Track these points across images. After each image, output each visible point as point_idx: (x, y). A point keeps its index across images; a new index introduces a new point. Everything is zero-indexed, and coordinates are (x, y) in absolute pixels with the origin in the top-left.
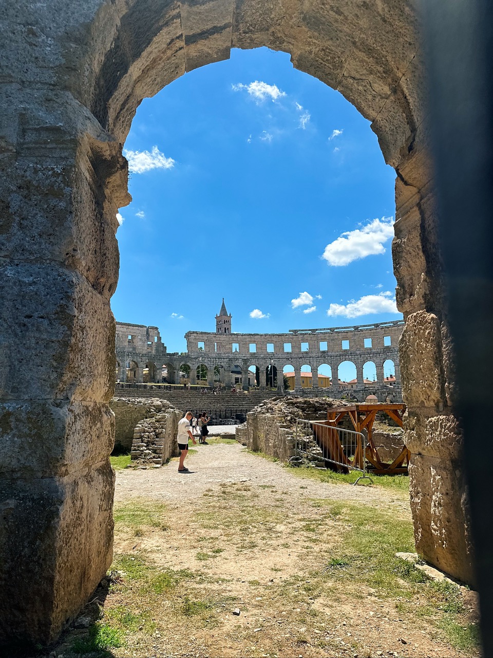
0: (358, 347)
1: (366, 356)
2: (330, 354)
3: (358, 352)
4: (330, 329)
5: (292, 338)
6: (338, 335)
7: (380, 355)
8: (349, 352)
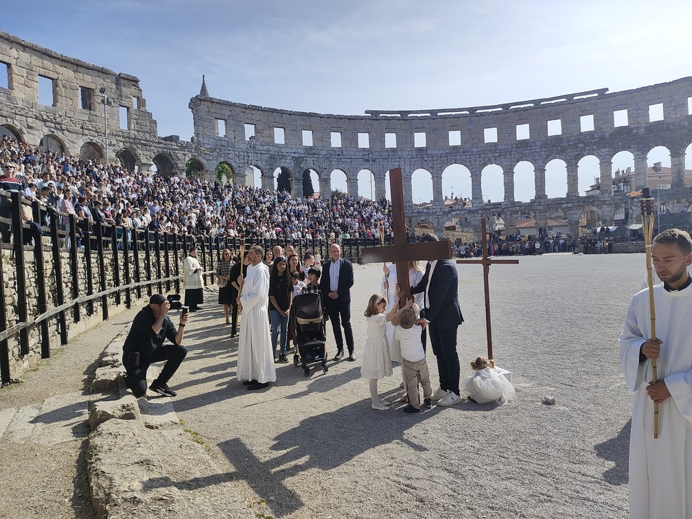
0: (475, 141)
1: (489, 155)
2: (430, 152)
3: (475, 150)
6: (443, 123)
7: (511, 155)
8: (461, 150)
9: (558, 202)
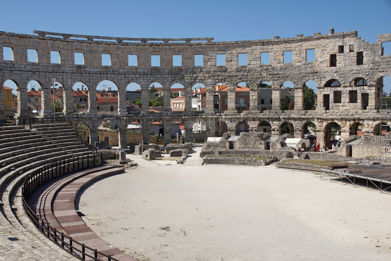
0: (122, 64)
1: (132, 76)
2: (87, 69)
3: (121, 71)
4: (88, 37)
5: (39, 44)
6: (98, 47)
7: (147, 77)
8: (111, 70)
9: (179, 114)
